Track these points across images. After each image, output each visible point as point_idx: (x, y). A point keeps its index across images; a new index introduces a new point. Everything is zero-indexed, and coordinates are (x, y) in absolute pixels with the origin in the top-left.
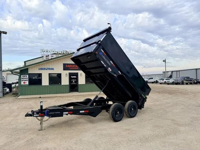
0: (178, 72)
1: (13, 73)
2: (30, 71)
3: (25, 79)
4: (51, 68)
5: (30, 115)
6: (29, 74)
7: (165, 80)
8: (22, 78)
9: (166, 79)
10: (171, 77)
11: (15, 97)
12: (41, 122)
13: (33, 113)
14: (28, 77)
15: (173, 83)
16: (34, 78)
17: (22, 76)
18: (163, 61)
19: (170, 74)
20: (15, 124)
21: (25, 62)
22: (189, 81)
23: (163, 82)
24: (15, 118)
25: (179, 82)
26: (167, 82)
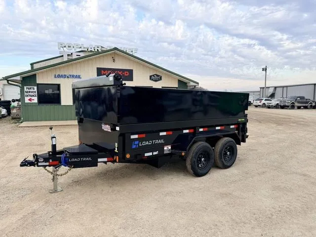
0: (285, 89)
1: (10, 82)
2: (40, 80)
3: (31, 94)
4: (75, 75)
5: (31, 164)
6: (38, 85)
7: (263, 101)
8: (27, 92)
9: (266, 100)
10: (273, 96)
11: (16, 123)
12: (54, 177)
13: (37, 160)
14: (36, 90)
15: (277, 107)
16: (47, 92)
17: (25, 87)
18: (263, 70)
19: (271, 91)
20: (6, 177)
21: (32, 64)
22: (303, 104)
23: (260, 104)
24: (8, 164)
25: (287, 104)
26: (267, 104)
